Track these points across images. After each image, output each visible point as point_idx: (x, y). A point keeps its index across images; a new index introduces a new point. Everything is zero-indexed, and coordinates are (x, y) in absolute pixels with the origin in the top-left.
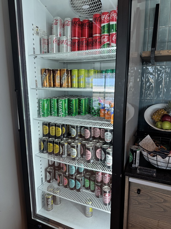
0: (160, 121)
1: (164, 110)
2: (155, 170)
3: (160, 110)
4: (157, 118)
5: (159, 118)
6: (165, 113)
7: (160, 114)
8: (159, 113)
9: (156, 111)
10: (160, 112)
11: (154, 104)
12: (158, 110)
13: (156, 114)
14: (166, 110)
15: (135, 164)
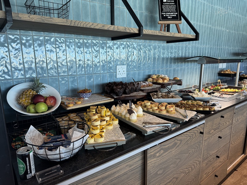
0: (31, 104)
1: (32, 90)
2: (59, 166)
3: (27, 91)
4: (25, 101)
5: (28, 101)
6: (35, 93)
7: (29, 96)
8: (26, 95)
9: (23, 93)
10: (28, 93)
11: (14, 84)
12: (23, 92)
13: (24, 96)
14: (34, 89)
15: (31, 172)
